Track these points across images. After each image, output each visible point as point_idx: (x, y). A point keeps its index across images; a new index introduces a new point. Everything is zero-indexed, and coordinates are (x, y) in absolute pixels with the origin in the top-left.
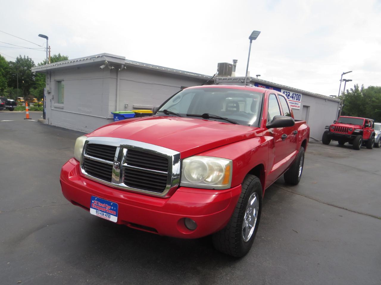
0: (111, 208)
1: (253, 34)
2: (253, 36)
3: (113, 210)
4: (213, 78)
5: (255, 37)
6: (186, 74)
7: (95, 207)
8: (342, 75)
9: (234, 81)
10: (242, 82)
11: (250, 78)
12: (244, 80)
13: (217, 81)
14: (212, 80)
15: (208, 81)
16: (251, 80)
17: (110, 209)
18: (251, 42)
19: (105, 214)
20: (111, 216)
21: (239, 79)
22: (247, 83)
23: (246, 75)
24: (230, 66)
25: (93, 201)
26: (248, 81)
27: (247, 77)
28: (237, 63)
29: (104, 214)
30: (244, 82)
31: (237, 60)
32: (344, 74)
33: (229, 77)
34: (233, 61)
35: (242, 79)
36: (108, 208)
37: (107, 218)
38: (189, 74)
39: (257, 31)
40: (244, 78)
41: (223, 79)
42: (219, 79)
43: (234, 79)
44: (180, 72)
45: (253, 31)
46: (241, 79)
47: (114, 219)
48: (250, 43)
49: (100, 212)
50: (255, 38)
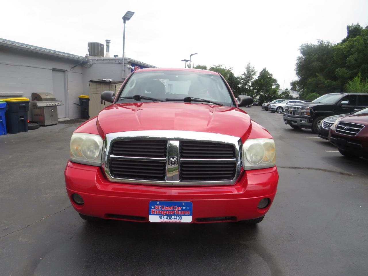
0: (182, 208)
1: (127, 15)
2: (126, 16)
3: (186, 209)
4: (86, 59)
5: (130, 17)
6: (58, 54)
7: (156, 213)
8: (190, 57)
9: (111, 62)
10: (119, 63)
11: (128, 59)
12: (122, 61)
13: (91, 62)
14: (85, 61)
15: (81, 62)
16: (129, 61)
17: (180, 210)
18: (125, 22)
19: (173, 217)
20: (182, 217)
21: (116, 60)
22: (125, 64)
23: (123, 56)
24: (101, 46)
25: (153, 207)
26: (126, 62)
27: (124, 58)
28: (110, 43)
29: (171, 218)
30: (122, 63)
31: (109, 40)
32: (192, 55)
33: (102, 58)
34: (106, 41)
35: (120, 60)
36: (177, 209)
37: (177, 221)
38: (61, 54)
39: (131, 12)
40: (121, 59)
41: (98, 60)
42: (93, 60)
43: (110, 60)
44: (52, 52)
45: (127, 11)
46: (117, 60)
47: (187, 219)
48: (123, 24)
49: (165, 217)
50: (128, 19)
